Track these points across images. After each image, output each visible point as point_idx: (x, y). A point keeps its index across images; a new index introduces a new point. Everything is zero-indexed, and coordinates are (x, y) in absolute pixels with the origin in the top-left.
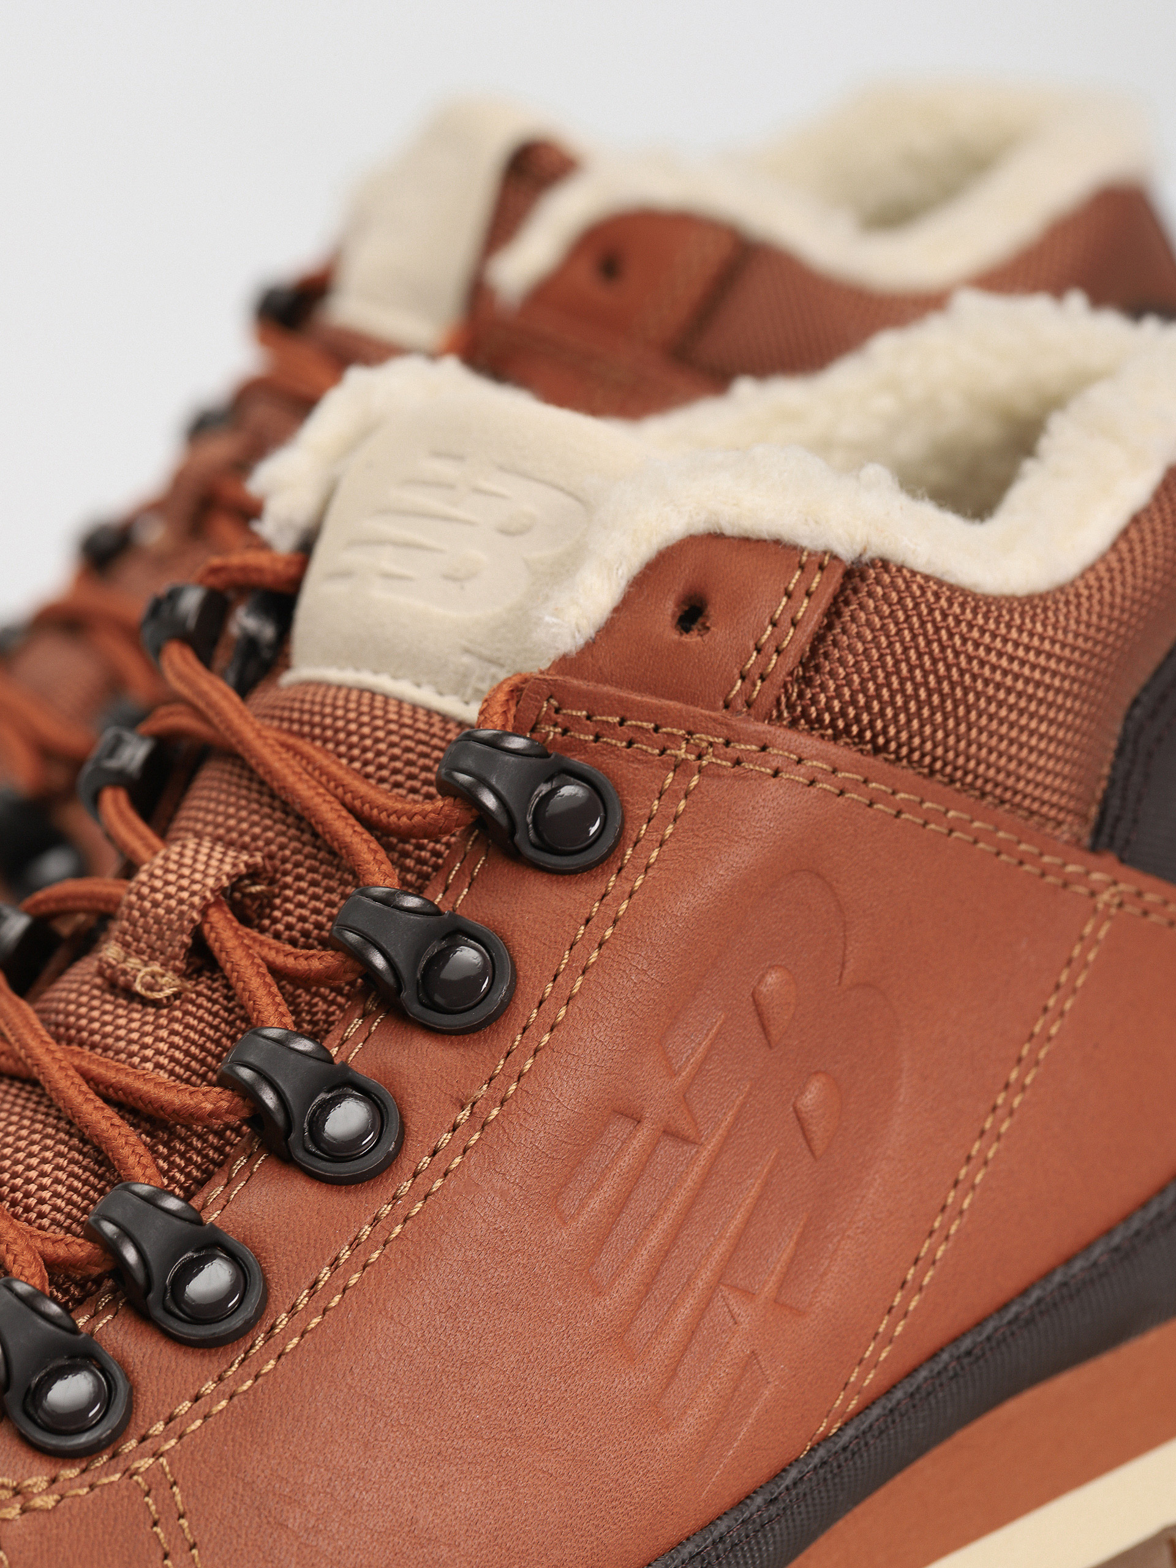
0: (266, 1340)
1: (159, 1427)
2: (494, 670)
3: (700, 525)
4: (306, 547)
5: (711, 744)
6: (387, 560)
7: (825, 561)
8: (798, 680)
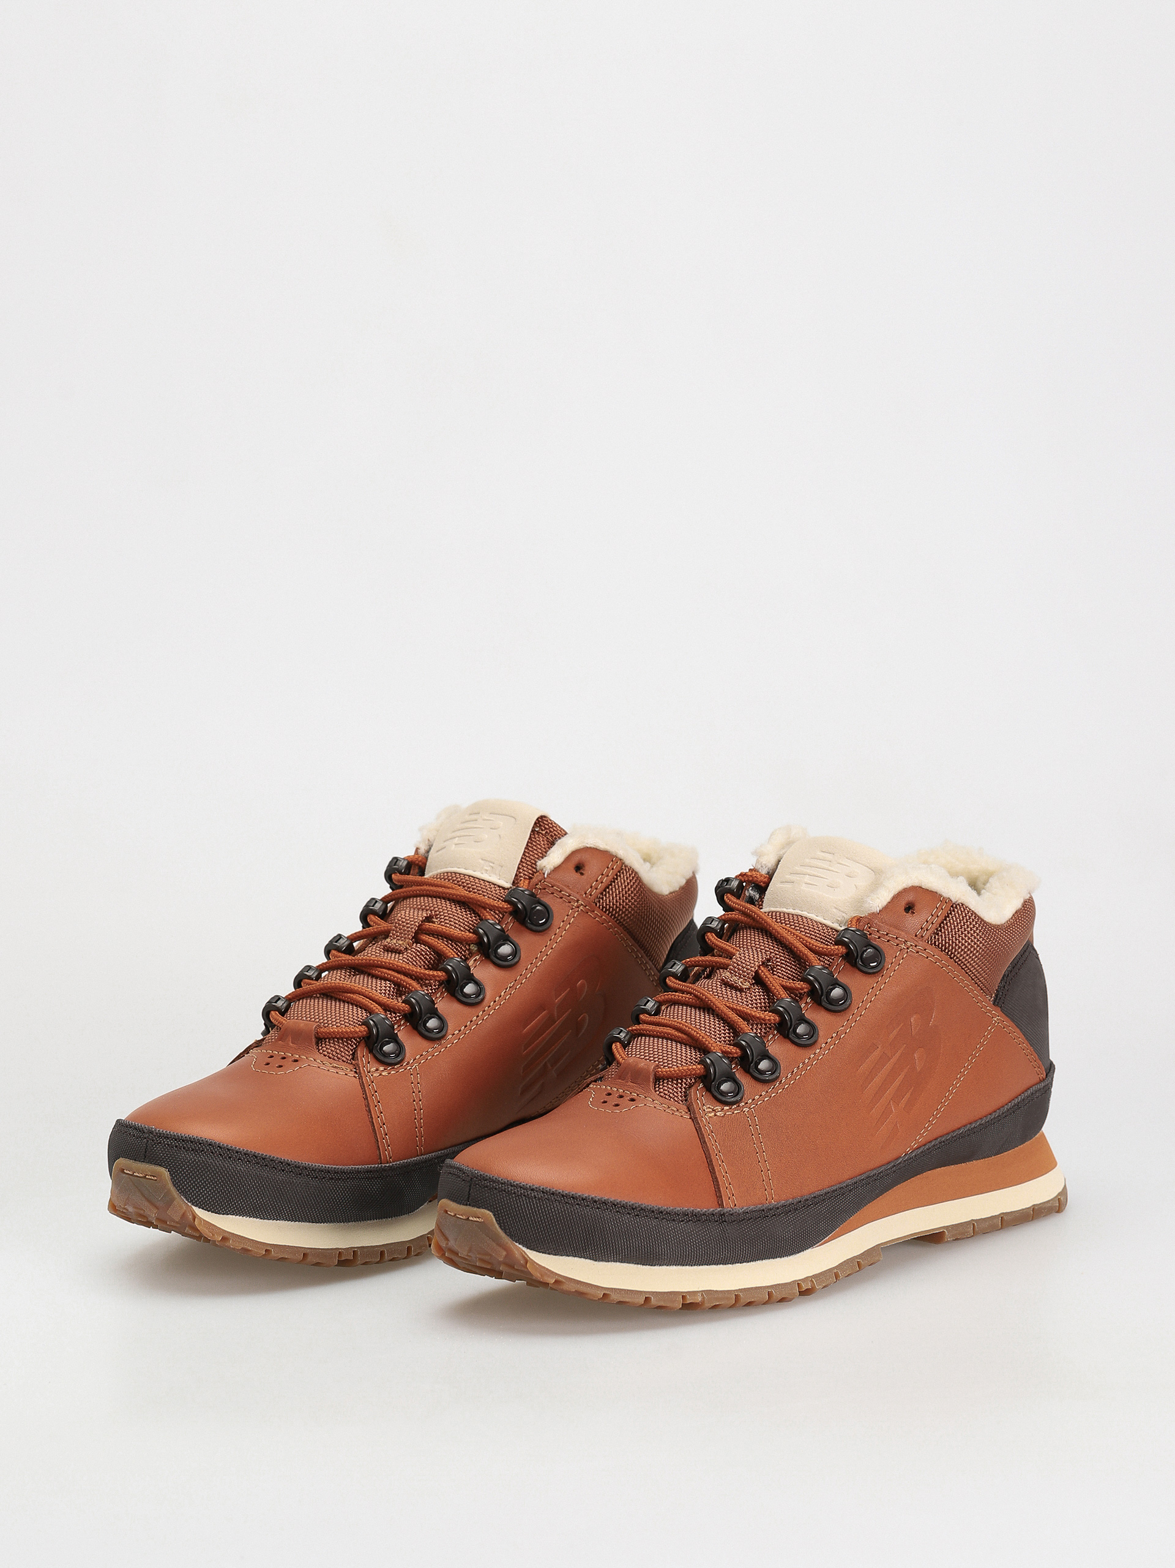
0: (779, 1084)
1: (750, 1101)
2: (844, 915)
3: (916, 883)
4: (770, 876)
5: (911, 945)
6: (807, 879)
7: (947, 901)
8: (934, 933)
